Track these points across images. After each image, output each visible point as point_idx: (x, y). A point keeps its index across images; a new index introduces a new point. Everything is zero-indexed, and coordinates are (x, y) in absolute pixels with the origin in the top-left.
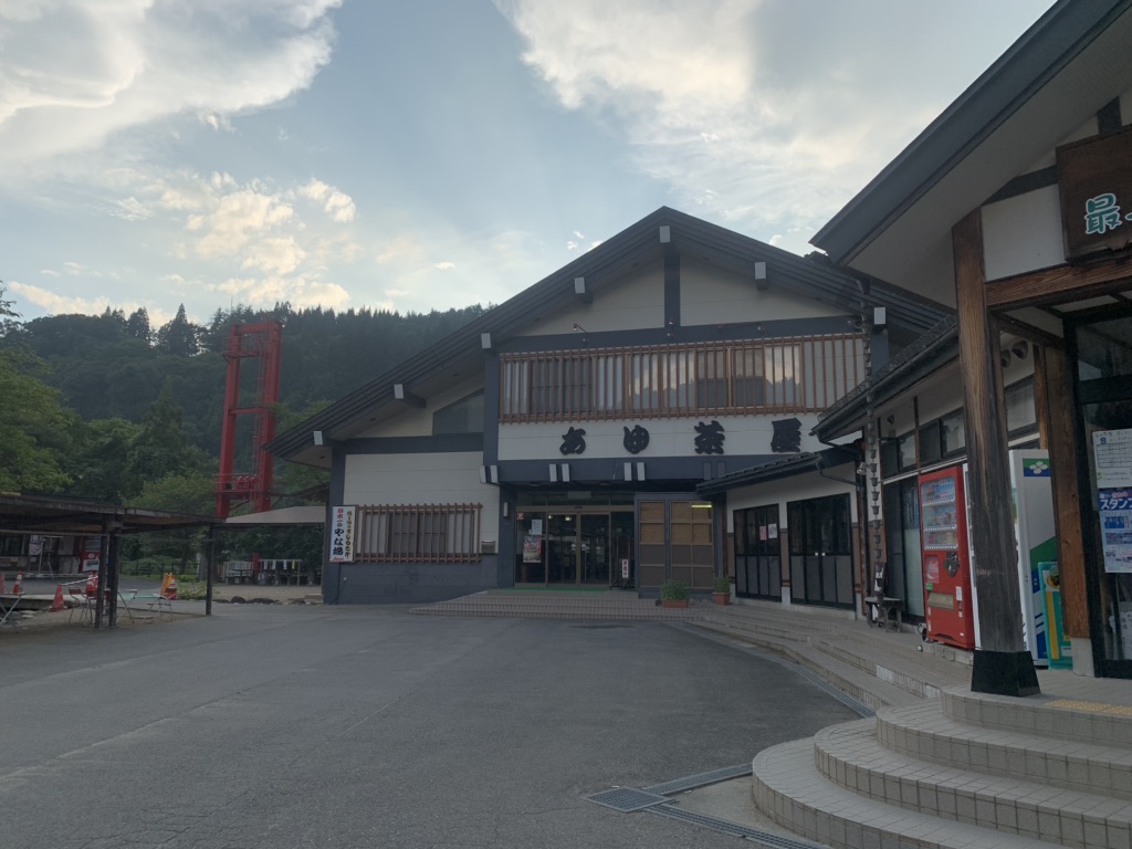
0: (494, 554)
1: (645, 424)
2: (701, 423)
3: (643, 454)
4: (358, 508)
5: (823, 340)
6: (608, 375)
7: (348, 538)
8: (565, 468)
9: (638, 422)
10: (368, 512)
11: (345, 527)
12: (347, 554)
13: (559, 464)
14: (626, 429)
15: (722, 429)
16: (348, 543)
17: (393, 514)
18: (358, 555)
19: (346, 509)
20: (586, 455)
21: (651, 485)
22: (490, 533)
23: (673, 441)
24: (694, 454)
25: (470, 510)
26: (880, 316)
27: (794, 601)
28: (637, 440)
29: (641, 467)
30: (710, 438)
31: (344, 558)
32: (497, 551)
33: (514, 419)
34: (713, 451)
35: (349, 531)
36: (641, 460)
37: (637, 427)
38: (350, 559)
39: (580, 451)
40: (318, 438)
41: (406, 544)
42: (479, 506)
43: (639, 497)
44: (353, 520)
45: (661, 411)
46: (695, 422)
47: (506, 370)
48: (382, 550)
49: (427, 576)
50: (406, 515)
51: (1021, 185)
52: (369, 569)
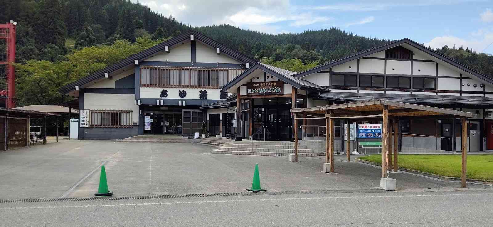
0: (137, 125)
1: (185, 90)
2: (201, 91)
3: (184, 98)
4: (89, 111)
5: (234, 70)
6: (175, 75)
7: (87, 120)
8: (162, 101)
9: (183, 89)
10: (93, 112)
11: (85, 116)
13: (160, 100)
14: (180, 91)
15: (207, 93)
17: (102, 113)
18: (90, 125)
19: (85, 111)
20: (167, 98)
21: (187, 107)
22: (135, 118)
23: (193, 95)
24: (199, 99)
25: (128, 112)
26: (248, 65)
27: (222, 136)
28: (183, 94)
29: (184, 102)
30: (203, 95)
31: (85, 126)
32: (138, 125)
33: (145, 86)
34: (204, 98)
35: (87, 118)
36: (184, 100)
37: (183, 90)
38: (88, 126)
39: (166, 97)
40: (77, 88)
41: (108, 122)
42: (132, 111)
43: (183, 110)
44: (88, 114)
45: (190, 86)
46: (200, 90)
47: (142, 71)
48: (99, 124)
49: (115, 132)
50: (107, 113)
51: (243, 85)
52: (94, 129)
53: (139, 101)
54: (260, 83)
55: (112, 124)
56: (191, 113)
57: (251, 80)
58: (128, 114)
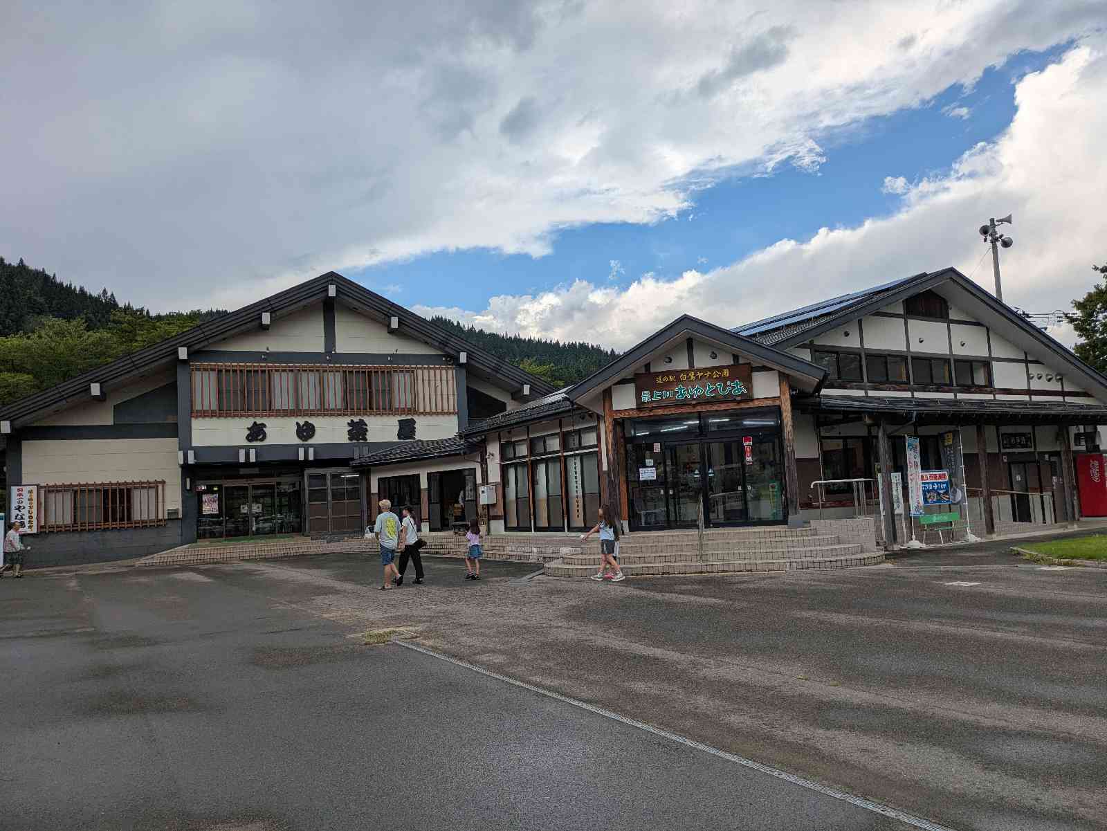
0: (178, 519)
1: (312, 420)
2: (352, 421)
3: (310, 442)
4: (39, 487)
5: (429, 369)
6: (282, 385)
7: (30, 514)
8: (253, 453)
9: (306, 419)
10: (50, 490)
11: (26, 504)
12: (30, 527)
13: (247, 449)
14: (298, 424)
15: (366, 425)
16: (31, 517)
17: (78, 492)
18: (42, 527)
19: (26, 489)
20: (267, 442)
21: (318, 463)
22: (173, 500)
23: (332, 432)
24: (348, 442)
25: (153, 486)
26: (463, 358)
27: (431, 530)
28: (306, 432)
29: (311, 451)
30: (358, 431)
32: (180, 516)
33: (204, 414)
34: (361, 439)
35: (31, 507)
36: (311, 445)
37: (306, 422)
38: (34, 530)
39: (263, 440)
40: (6, 427)
41: (94, 516)
42: (163, 482)
43: (308, 472)
44: (34, 496)
45: (324, 411)
46: (348, 420)
47: (198, 376)
48: (68, 520)
49: (114, 540)
50: (91, 491)
51: (623, 382)
52: (52, 539)
53: (191, 454)
54: (677, 373)
55: (106, 520)
56: (329, 477)
57: (648, 366)
58: (152, 492)
